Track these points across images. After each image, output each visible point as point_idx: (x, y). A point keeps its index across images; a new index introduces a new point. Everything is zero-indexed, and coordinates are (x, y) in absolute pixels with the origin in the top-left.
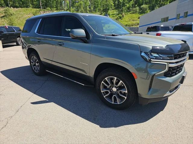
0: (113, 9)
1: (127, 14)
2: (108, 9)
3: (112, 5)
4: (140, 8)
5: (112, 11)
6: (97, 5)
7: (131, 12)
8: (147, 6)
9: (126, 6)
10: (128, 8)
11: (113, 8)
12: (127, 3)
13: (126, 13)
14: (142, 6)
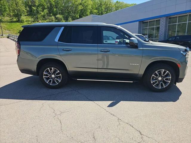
0: (25, 16)
1: (44, 22)
2: (21, 15)
3: (24, 11)
4: (56, 17)
5: (25, 17)
6: (4, 8)
7: (47, 21)
8: (61, 16)
9: (41, 14)
10: (44, 16)
11: (26, 14)
12: (41, 11)
13: (42, 21)
14: (57, 16)
